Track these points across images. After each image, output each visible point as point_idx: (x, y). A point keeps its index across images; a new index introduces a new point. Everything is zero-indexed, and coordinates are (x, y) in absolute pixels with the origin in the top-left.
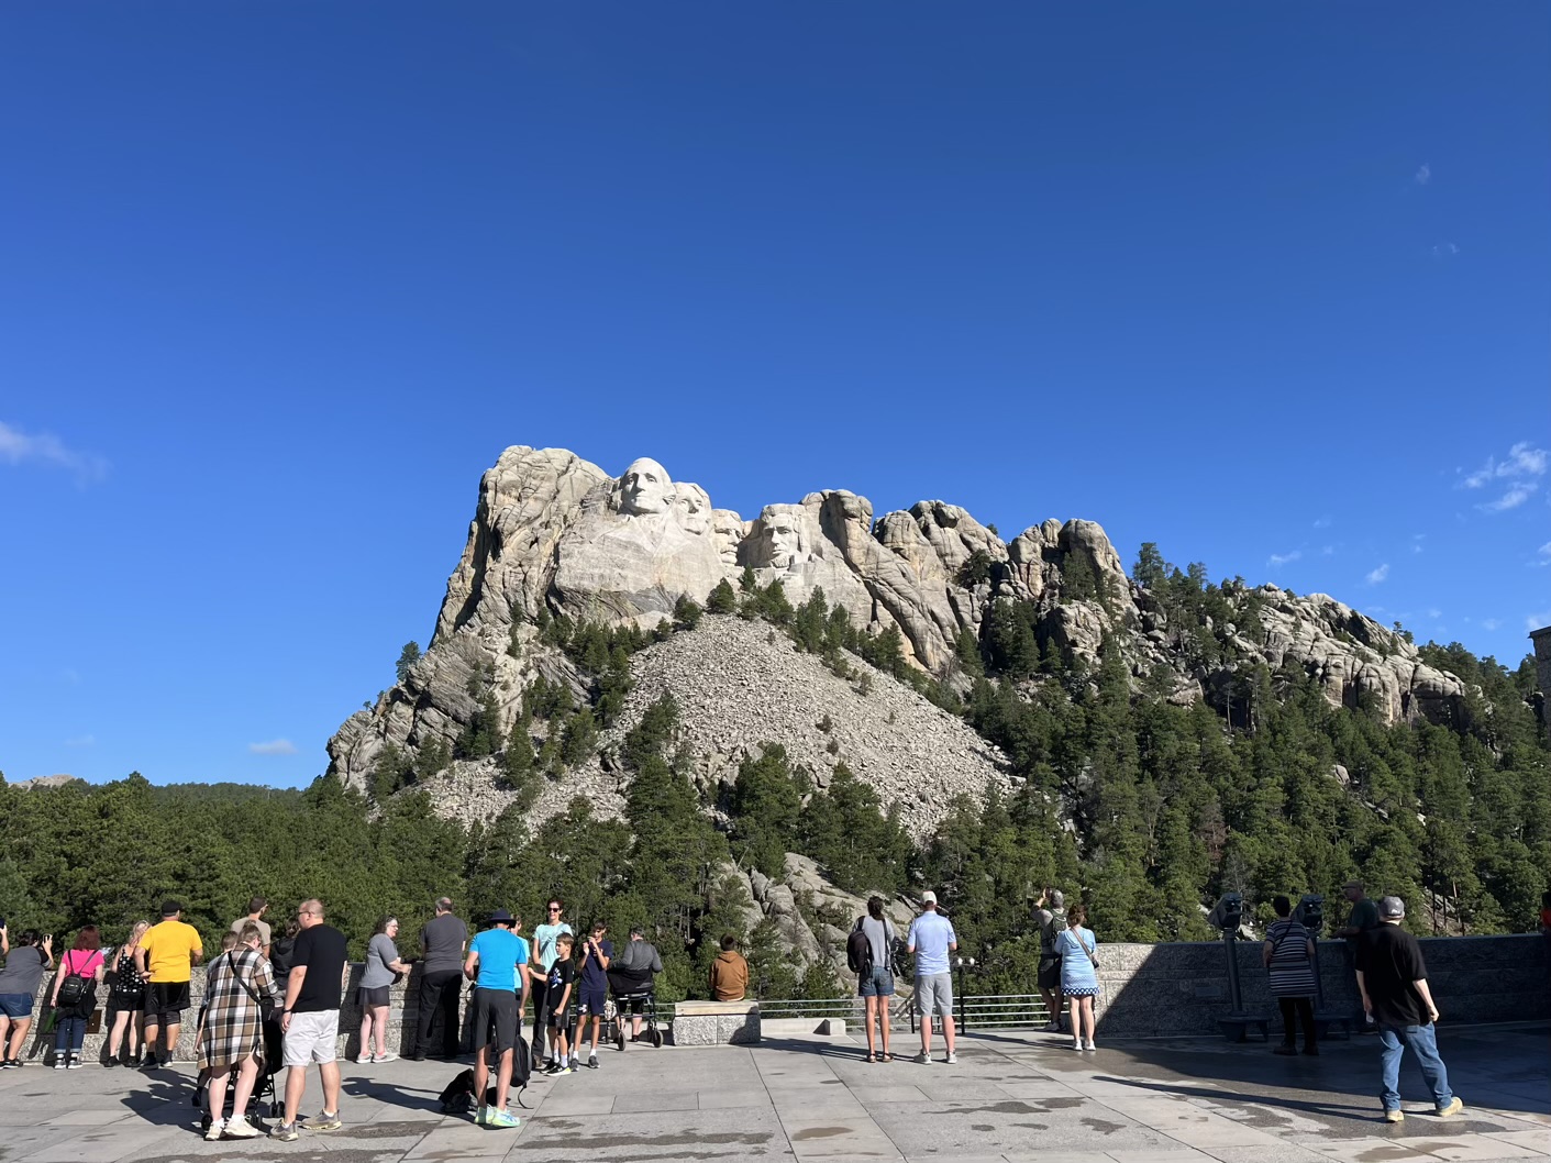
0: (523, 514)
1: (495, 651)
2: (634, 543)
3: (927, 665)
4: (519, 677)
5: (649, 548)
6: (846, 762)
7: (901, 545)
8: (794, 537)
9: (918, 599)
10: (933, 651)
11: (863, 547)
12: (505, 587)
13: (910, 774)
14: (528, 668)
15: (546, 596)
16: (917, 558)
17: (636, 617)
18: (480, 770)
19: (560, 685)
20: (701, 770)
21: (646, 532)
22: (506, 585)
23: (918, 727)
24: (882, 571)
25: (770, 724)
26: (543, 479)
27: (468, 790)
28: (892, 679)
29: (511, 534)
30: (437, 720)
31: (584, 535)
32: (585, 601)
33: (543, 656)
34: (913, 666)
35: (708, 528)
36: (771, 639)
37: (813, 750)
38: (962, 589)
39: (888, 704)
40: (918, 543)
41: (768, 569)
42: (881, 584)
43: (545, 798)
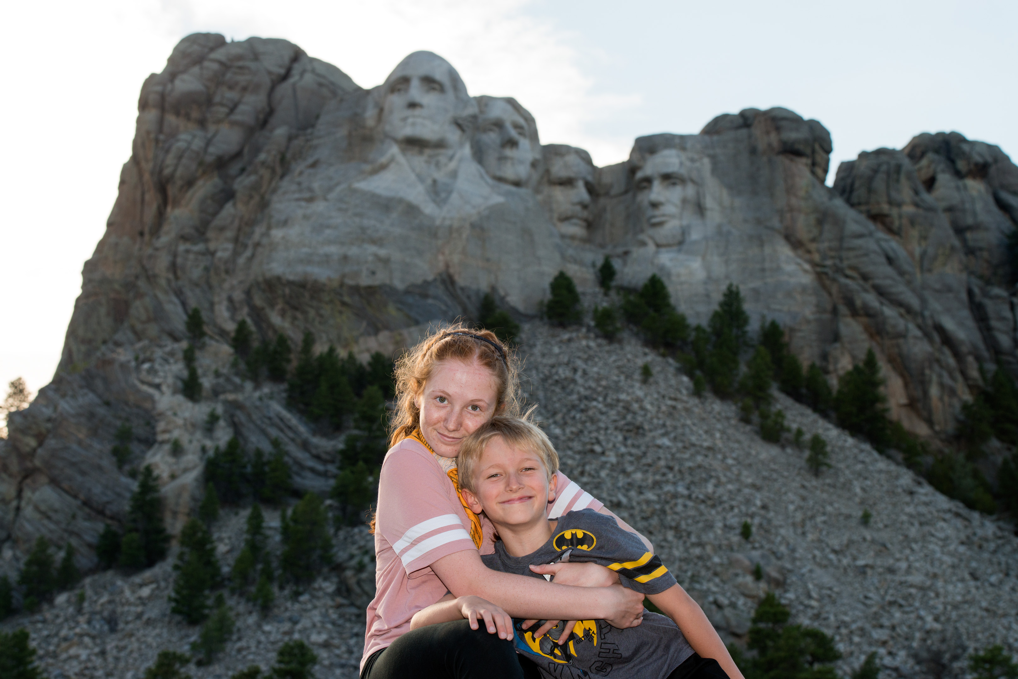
0: (211, 149)
1: (158, 387)
2: (401, 201)
3: (930, 422)
4: (198, 435)
5: (429, 208)
6: (777, 593)
7: (885, 208)
8: (690, 191)
9: (915, 303)
10: (941, 399)
11: (817, 210)
12: (177, 278)
13: (898, 615)
14: (213, 419)
15: (248, 293)
16: (914, 233)
18: (128, 593)
21: (422, 182)
22: (179, 273)
23: (913, 532)
24: (851, 254)
26: (244, 89)
27: (106, 628)
28: (867, 447)
29: (190, 183)
30: (57, 505)
31: (316, 185)
32: (315, 303)
33: (240, 397)
34: (906, 424)
35: (536, 177)
36: (646, 372)
37: (719, 569)
38: (997, 291)
39: (858, 490)
40: (916, 205)
41: (643, 249)
42: (847, 277)
43: (239, 645)
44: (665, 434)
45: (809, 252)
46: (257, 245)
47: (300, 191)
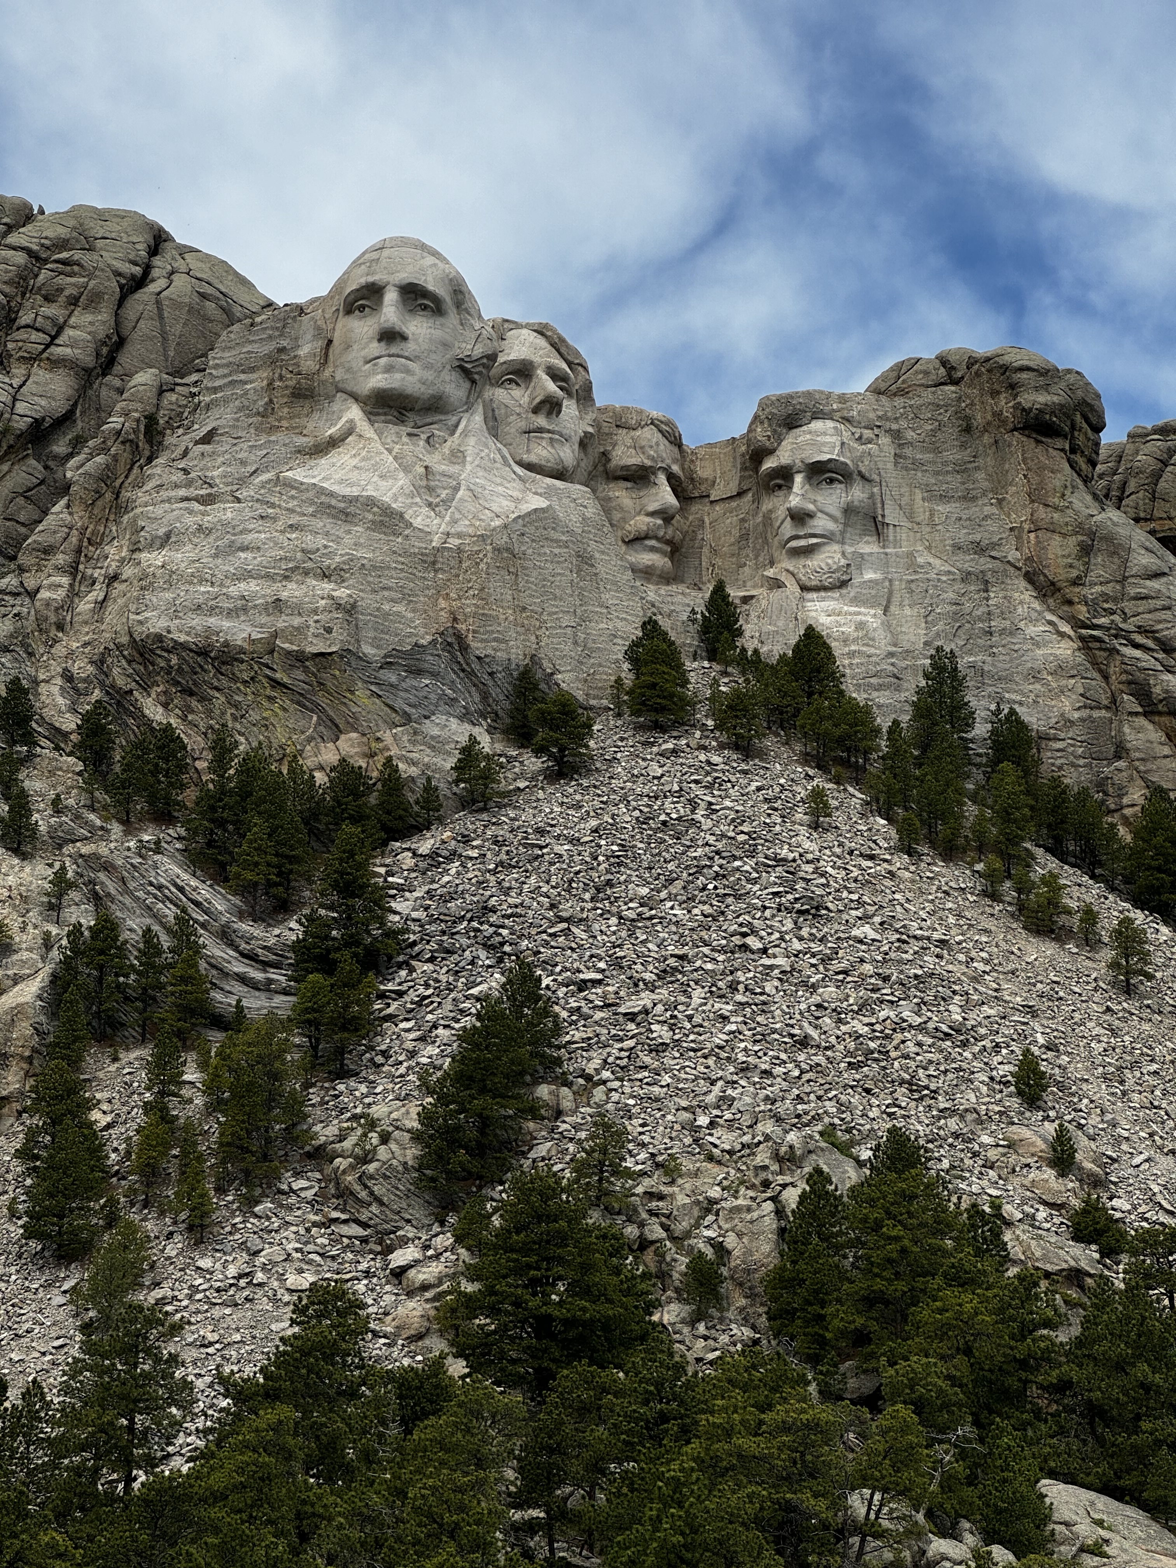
2: (370, 503)
8: (858, 493)
11: (1079, 528)
14: (62, 888)
15: (100, 663)
17: (387, 736)
19: (165, 941)
20: (651, 1213)
21: (407, 469)
24: (1142, 606)
25: (850, 1077)
32: (224, 682)
33: (103, 849)
35: (586, 463)
36: (815, 810)
37: (992, 1155)
41: (776, 595)
42: (1137, 646)
43: (158, 1293)
44: (866, 918)
45: (1070, 603)
46: (115, 578)
47: (189, 484)
